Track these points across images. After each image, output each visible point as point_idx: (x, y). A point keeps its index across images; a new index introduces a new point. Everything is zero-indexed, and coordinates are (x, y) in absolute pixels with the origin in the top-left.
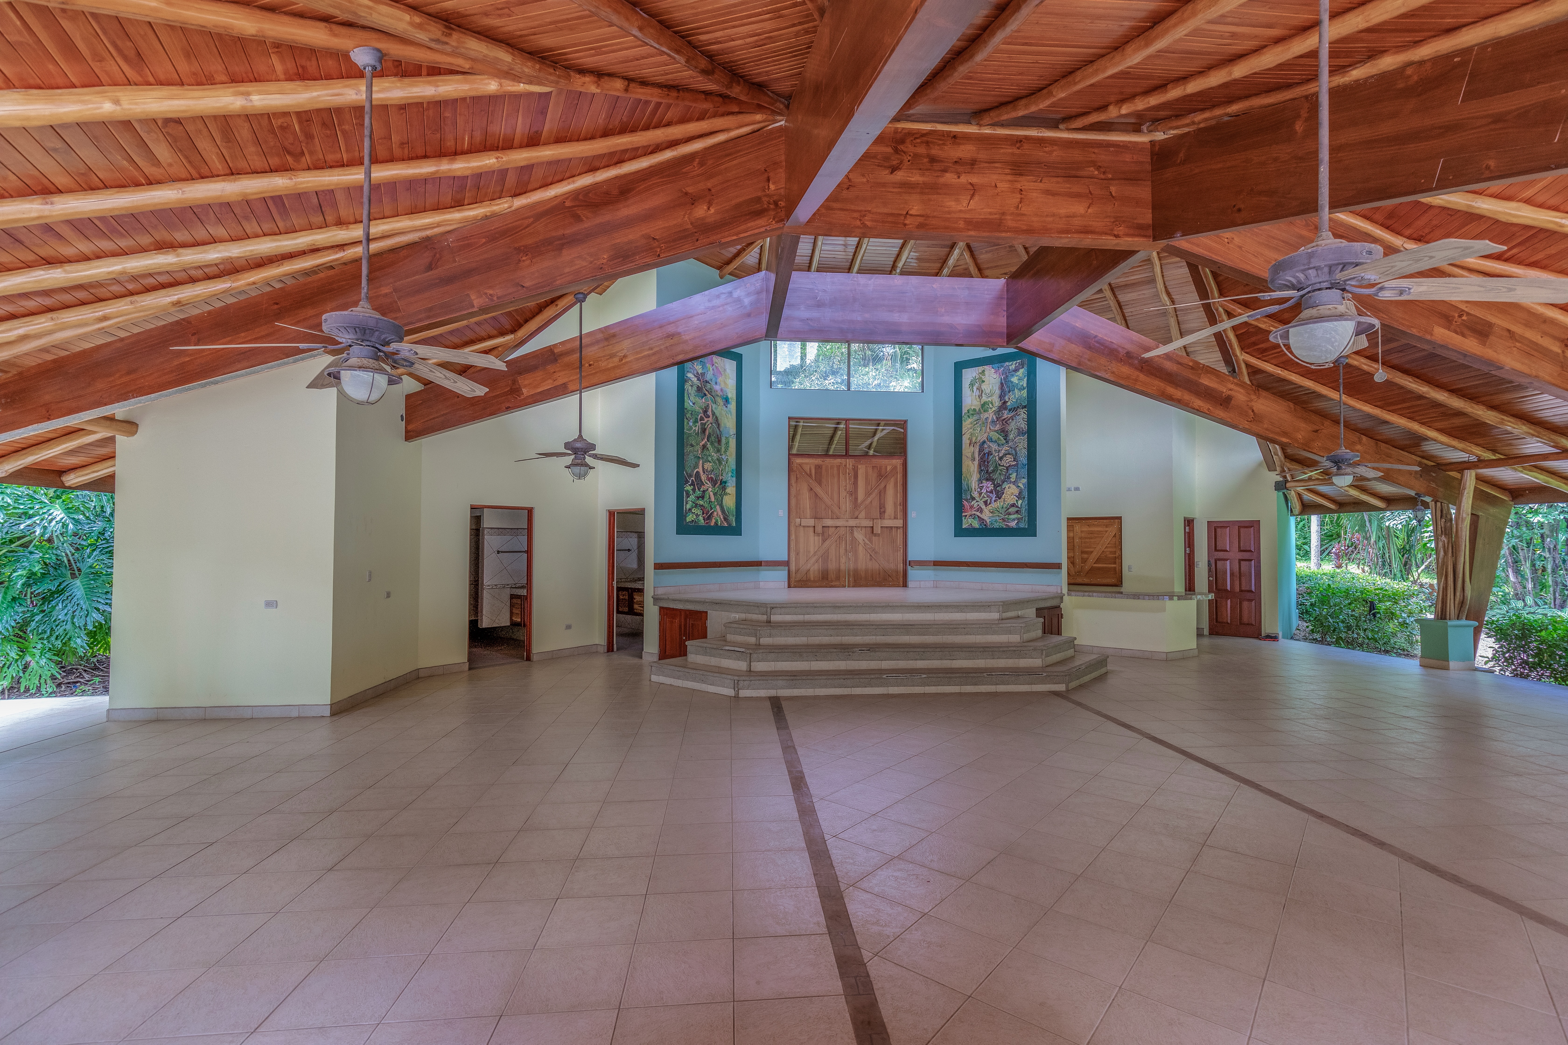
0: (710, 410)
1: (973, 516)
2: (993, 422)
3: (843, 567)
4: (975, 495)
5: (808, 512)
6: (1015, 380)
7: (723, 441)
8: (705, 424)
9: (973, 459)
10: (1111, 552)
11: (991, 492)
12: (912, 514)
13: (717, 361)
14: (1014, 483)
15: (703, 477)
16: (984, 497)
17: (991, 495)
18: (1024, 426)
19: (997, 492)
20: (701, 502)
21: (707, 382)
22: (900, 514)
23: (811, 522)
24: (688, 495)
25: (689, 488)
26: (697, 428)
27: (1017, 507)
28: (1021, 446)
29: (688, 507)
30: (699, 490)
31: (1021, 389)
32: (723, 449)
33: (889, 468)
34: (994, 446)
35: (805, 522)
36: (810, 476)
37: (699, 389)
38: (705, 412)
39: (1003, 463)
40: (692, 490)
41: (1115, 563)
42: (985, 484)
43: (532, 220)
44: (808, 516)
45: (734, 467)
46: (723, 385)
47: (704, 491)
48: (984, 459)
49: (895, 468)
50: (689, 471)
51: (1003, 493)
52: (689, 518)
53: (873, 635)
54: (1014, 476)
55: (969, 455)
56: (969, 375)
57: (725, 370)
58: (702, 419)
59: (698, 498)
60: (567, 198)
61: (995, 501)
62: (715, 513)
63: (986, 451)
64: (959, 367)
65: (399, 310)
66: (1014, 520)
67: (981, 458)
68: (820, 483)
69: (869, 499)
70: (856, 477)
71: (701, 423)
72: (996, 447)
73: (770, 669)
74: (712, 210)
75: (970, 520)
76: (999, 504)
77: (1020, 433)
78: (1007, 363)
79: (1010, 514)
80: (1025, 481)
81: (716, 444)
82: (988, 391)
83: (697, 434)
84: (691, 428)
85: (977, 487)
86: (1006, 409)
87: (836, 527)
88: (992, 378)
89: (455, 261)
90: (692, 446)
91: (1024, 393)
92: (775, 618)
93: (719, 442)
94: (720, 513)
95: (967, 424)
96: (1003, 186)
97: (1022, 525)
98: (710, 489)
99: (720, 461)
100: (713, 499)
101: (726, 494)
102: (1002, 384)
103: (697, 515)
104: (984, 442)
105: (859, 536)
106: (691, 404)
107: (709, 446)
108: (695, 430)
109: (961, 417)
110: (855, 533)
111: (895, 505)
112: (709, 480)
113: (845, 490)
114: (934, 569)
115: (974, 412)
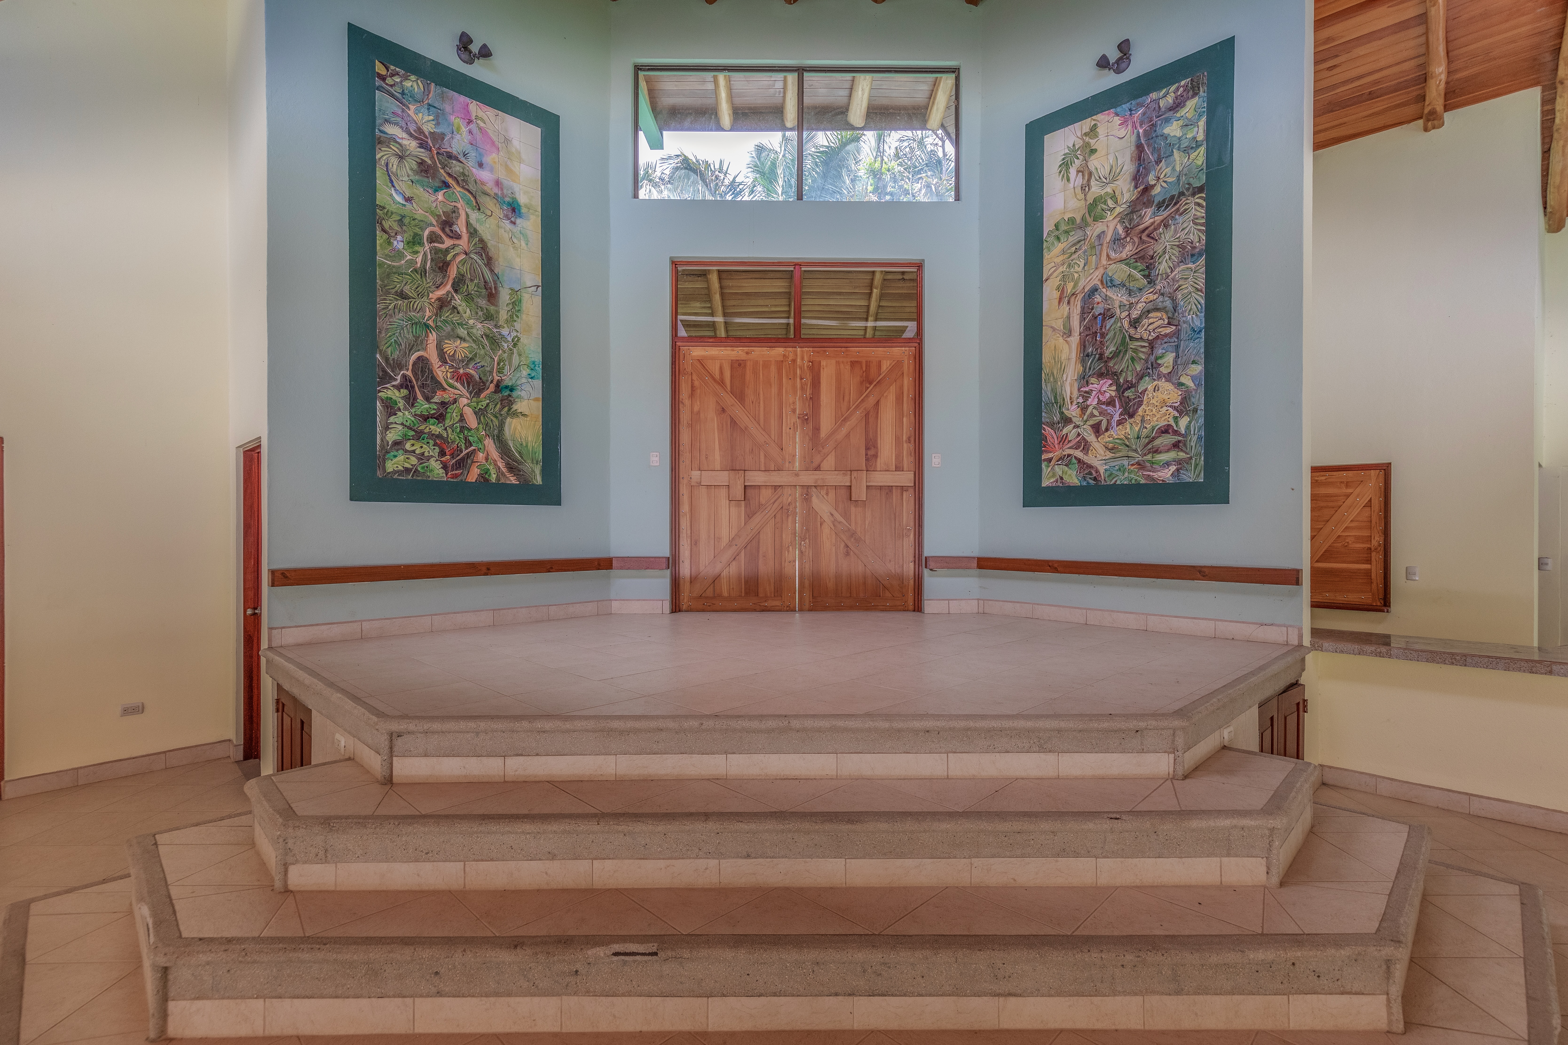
0: (461, 223)
1: (1066, 460)
2: (1116, 239)
3: (788, 569)
4: (1072, 411)
5: (717, 457)
6: (1173, 130)
7: (504, 296)
8: (447, 251)
9: (1068, 333)
10: (1358, 539)
11: (1111, 403)
12: (933, 460)
13: (481, 114)
14: (1168, 377)
15: (441, 373)
16: (1092, 415)
17: (1110, 409)
18: (1196, 236)
19: (1125, 402)
20: (436, 429)
21: (452, 157)
22: (908, 461)
23: (723, 477)
24: (390, 411)
25: (393, 394)
26: (417, 258)
27: (1176, 433)
28: (1187, 287)
29: (392, 436)
30: (428, 399)
31: (1187, 150)
32: (503, 315)
33: (885, 366)
34: (1118, 297)
35: (708, 478)
36: (721, 383)
37: (426, 169)
38: (447, 223)
39: (1141, 332)
40: (406, 398)
42: (1095, 385)
44: (718, 466)
45: (538, 357)
46: (502, 175)
47: (443, 404)
48: (1094, 328)
49: (898, 364)
50: (394, 354)
51: (1140, 404)
52: (395, 463)
54: (1168, 360)
55: (1059, 324)
56: (1059, 145)
57: (507, 141)
58: (434, 239)
59: (425, 418)
61: (1119, 423)
62: (481, 455)
63: (1098, 310)
64: (1037, 131)
66: (1167, 464)
67: (1087, 328)
68: (740, 397)
69: (844, 431)
70: (816, 383)
71: (434, 250)
72: (1125, 299)
75: (1059, 470)
76: (1130, 429)
77: (1187, 253)
78: (1154, 95)
79: (1157, 451)
80: (1198, 369)
81: (483, 302)
82: (1104, 172)
83: (423, 272)
84: (400, 255)
85: (1076, 393)
86: (1148, 204)
87: (776, 487)
88: (1114, 138)
90: (402, 296)
91: (1199, 157)
93: (492, 296)
94: (495, 455)
95: (1053, 255)
97: (1189, 476)
98: (464, 401)
99: (494, 341)
100: (472, 424)
101: (515, 414)
102: (1139, 147)
103: (421, 457)
104: (1094, 290)
105: (823, 506)
106: (399, 200)
107: (458, 301)
108: (415, 262)
109: (1041, 241)
110: (815, 501)
111: (898, 440)
112: (459, 378)
113: (794, 411)
114: (980, 576)
115: (1071, 226)
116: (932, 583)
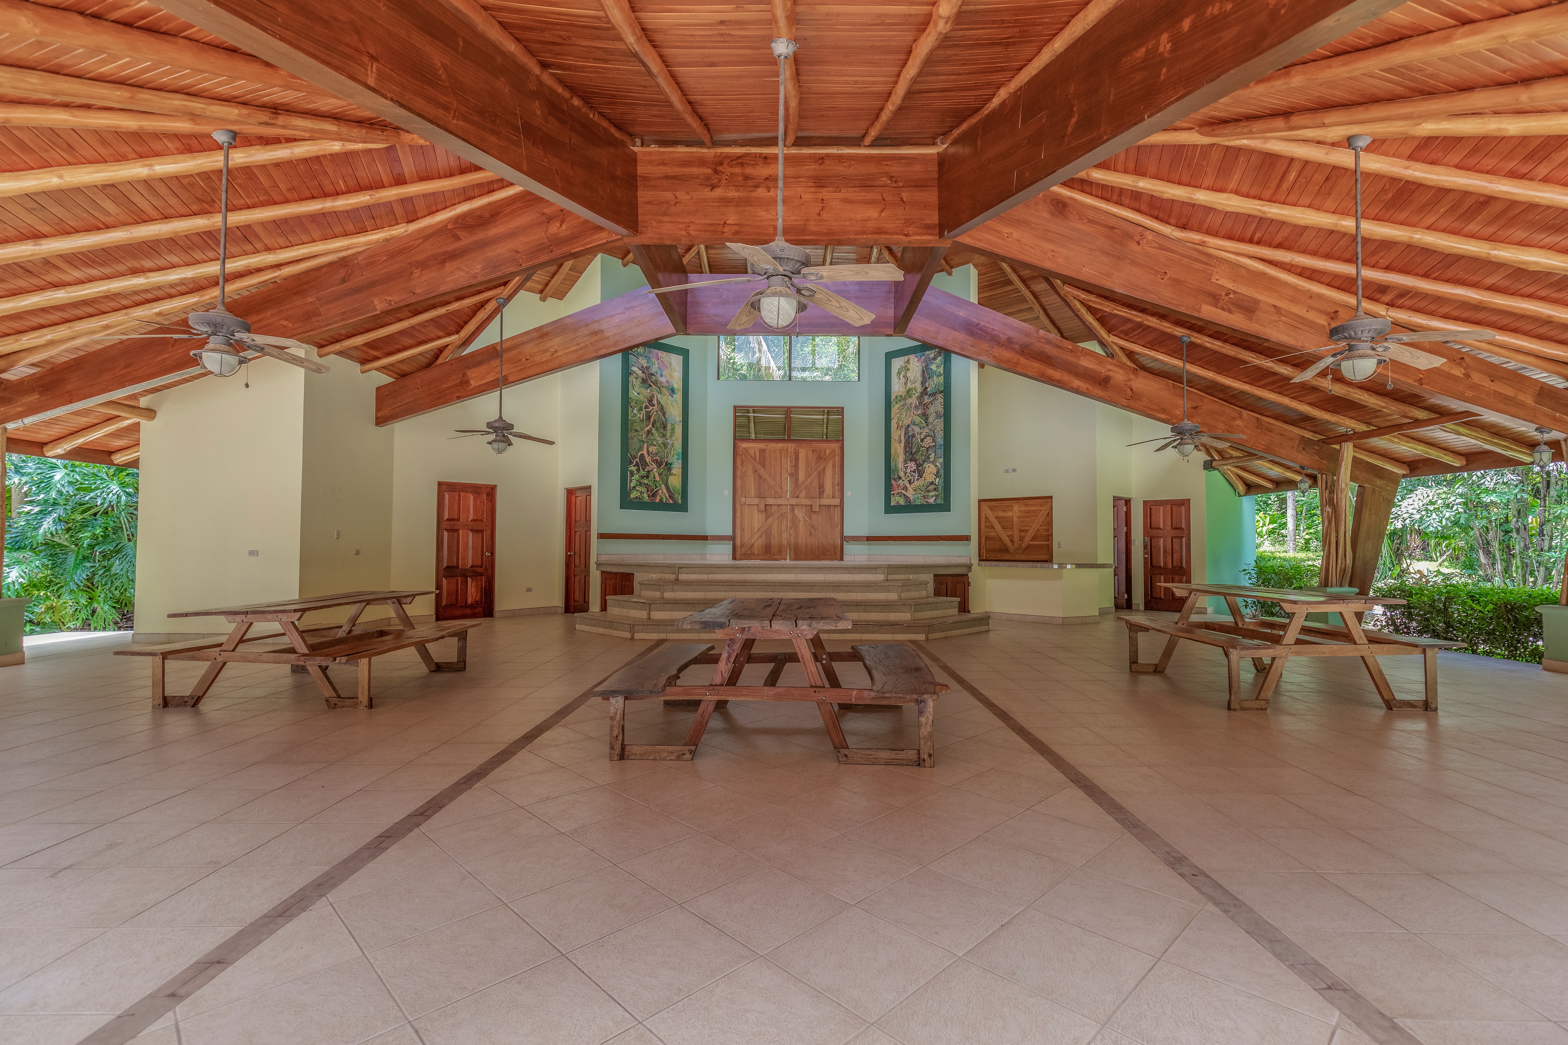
0: (655, 400)
1: (900, 494)
2: (916, 406)
3: (785, 542)
4: (902, 474)
5: (753, 492)
6: (933, 367)
7: (669, 427)
8: (650, 411)
9: (900, 442)
10: (1044, 530)
11: (914, 472)
12: (848, 494)
13: (662, 355)
14: (933, 462)
15: (648, 459)
16: (908, 476)
17: (914, 474)
18: (941, 409)
19: (919, 472)
20: (646, 481)
21: (652, 374)
22: (837, 494)
23: (755, 501)
24: (632, 474)
25: (633, 468)
26: (642, 415)
27: (935, 484)
28: (938, 428)
29: (632, 485)
30: (643, 470)
31: (938, 376)
32: (668, 435)
33: (828, 452)
34: (917, 429)
35: (749, 501)
36: (755, 459)
37: (644, 381)
38: (650, 401)
39: (924, 444)
40: (637, 470)
41: (1048, 540)
42: (909, 464)
43: (421, 240)
44: (753, 496)
45: (680, 451)
46: (668, 378)
47: (648, 472)
48: (909, 440)
49: (834, 451)
50: (634, 453)
51: (924, 472)
52: (634, 495)
54: (932, 456)
55: (897, 438)
56: (897, 363)
57: (671, 364)
58: (646, 407)
59: (643, 477)
60: (449, 223)
61: (917, 480)
62: (660, 491)
63: (910, 434)
64: (890, 356)
65: (319, 315)
66: (933, 496)
67: (907, 441)
68: (764, 466)
69: (809, 480)
70: (797, 459)
71: (647, 412)
72: (919, 430)
73: (666, 618)
74: (564, 227)
75: (897, 498)
76: (921, 482)
77: (938, 416)
78: (928, 352)
79: (929, 491)
80: (941, 460)
81: (661, 430)
82: (912, 379)
83: (642, 421)
84: (636, 415)
85: (903, 467)
86: (926, 394)
87: (779, 505)
88: (915, 365)
89: (363, 275)
90: (636, 431)
91: (941, 379)
92: (683, 577)
93: (665, 428)
94: (665, 491)
95: (895, 409)
96: (807, 197)
97: (939, 501)
98: (655, 470)
99: (665, 445)
100: (658, 478)
101: (672, 475)
102: (923, 371)
103: (641, 493)
104: (909, 426)
105: (800, 514)
106: (636, 394)
107: (654, 431)
108: (640, 417)
109: (891, 403)
110: (796, 511)
111: (833, 484)
112: (654, 462)
113: (787, 471)
114: (868, 545)
115: (902, 398)
116: (847, 547)
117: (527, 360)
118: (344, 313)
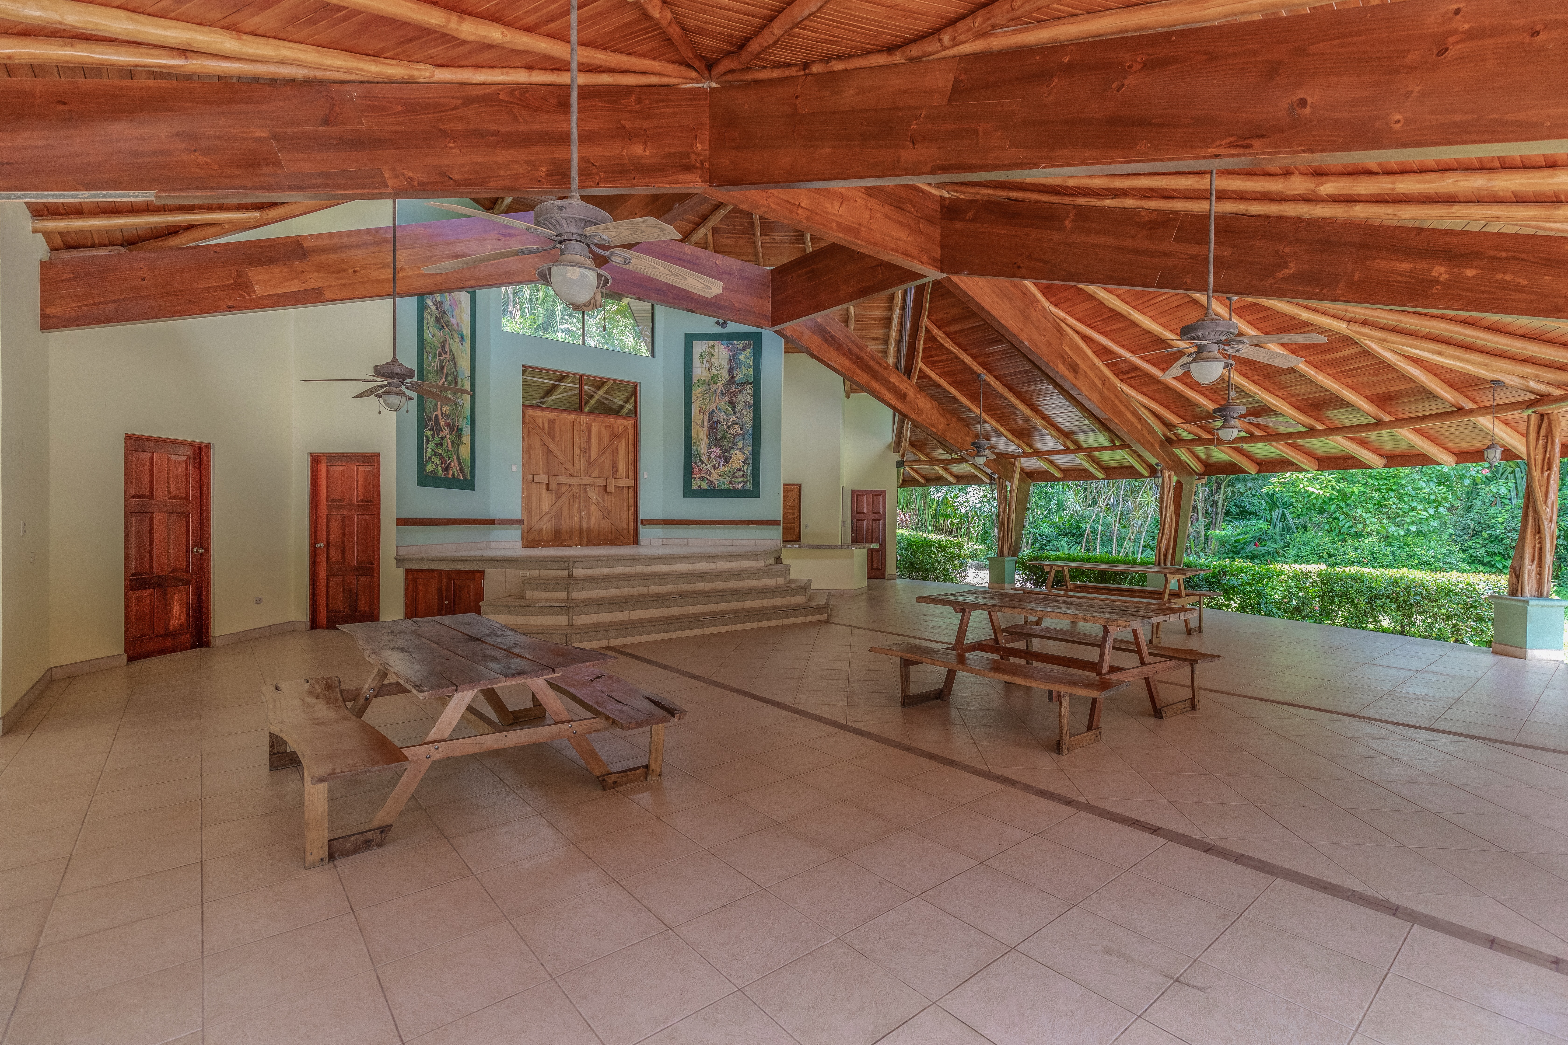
0: (447, 346)
1: (702, 479)
2: (722, 393)
3: (576, 526)
4: (705, 459)
5: (542, 469)
6: (742, 358)
7: (460, 383)
8: (443, 361)
9: (703, 426)
10: (791, 513)
11: (719, 457)
12: (644, 475)
14: (741, 450)
15: (442, 422)
16: (712, 461)
17: (719, 459)
18: (750, 400)
19: (725, 458)
20: (440, 451)
21: (445, 313)
22: (631, 475)
23: (544, 479)
24: (428, 442)
25: (428, 433)
26: (435, 365)
27: (743, 471)
28: (747, 418)
29: (428, 454)
30: (438, 436)
31: (747, 367)
32: (459, 392)
33: (621, 428)
34: (723, 416)
35: (538, 479)
36: (543, 430)
37: (438, 320)
38: (443, 347)
39: (730, 431)
40: (432, 435)
41: (794, 523)
42: (714, 449)
43: (460, 102)
44: (541, 473)
45: (469, 414)
46: (458, 320)
47: (442, 438)
48: (713, 427)
49: (626, 429)
50: (429, 414)
51: (731, 459)
52: (430, 467)
53: (675, 584)
54: (741, 443)
55: (699, 422)
56: (699, 347)
57: (461, 304)
58: (440, 355)
59: (437, 445)
60: (502, 90)
61: (723, 465)
62: (452, 464)
63: (715, 419)
64: (690, 338)
65: (278, 164)
66: (740, 482)
67: (710, 426)
68: (553, 438)
69: (603, 458)
70: (589, 434)
71: (440, 360)
72: (725, 417)
74: (648, 153)
75: (699, 482)
76: (726, 468)
77: (746, 406)
78: (735, 342)
79: (736, 477)
80: (750, 448)
81: (453, 385)
82: (717, 365)
83: (436, 371)
84: (431, 364)
85: (706, 452)
86: (734, 383)
87: (570, 485)
88: (721, 354)
89: (361, 123)
91: (751, 371)
92: (579, 572)
93: (456, 383)
94: (457, 464)
95: (697, 393)
96: (860, 202)
97: (747, 488)
98: (448, 436)
99: (457, 406)
100: (450, 448)
101: (462, 443)
102: (730, 360)
103: (436, 465)
104: (713, 411)
105: (593, 494)
106: (430, 336)
107: (446, 386)
108: (434, 366)
109: (691, 386)
110: (589, 491)
111: (627, 465)
112: (446, 426)
113: (579, 447)
114: (663, 528)
115: (704, 383)
116: (643, 531)
117: (355, 272)
118: (327, 175)
